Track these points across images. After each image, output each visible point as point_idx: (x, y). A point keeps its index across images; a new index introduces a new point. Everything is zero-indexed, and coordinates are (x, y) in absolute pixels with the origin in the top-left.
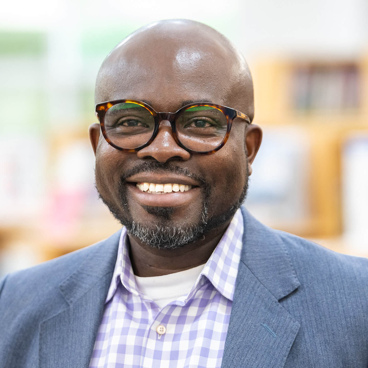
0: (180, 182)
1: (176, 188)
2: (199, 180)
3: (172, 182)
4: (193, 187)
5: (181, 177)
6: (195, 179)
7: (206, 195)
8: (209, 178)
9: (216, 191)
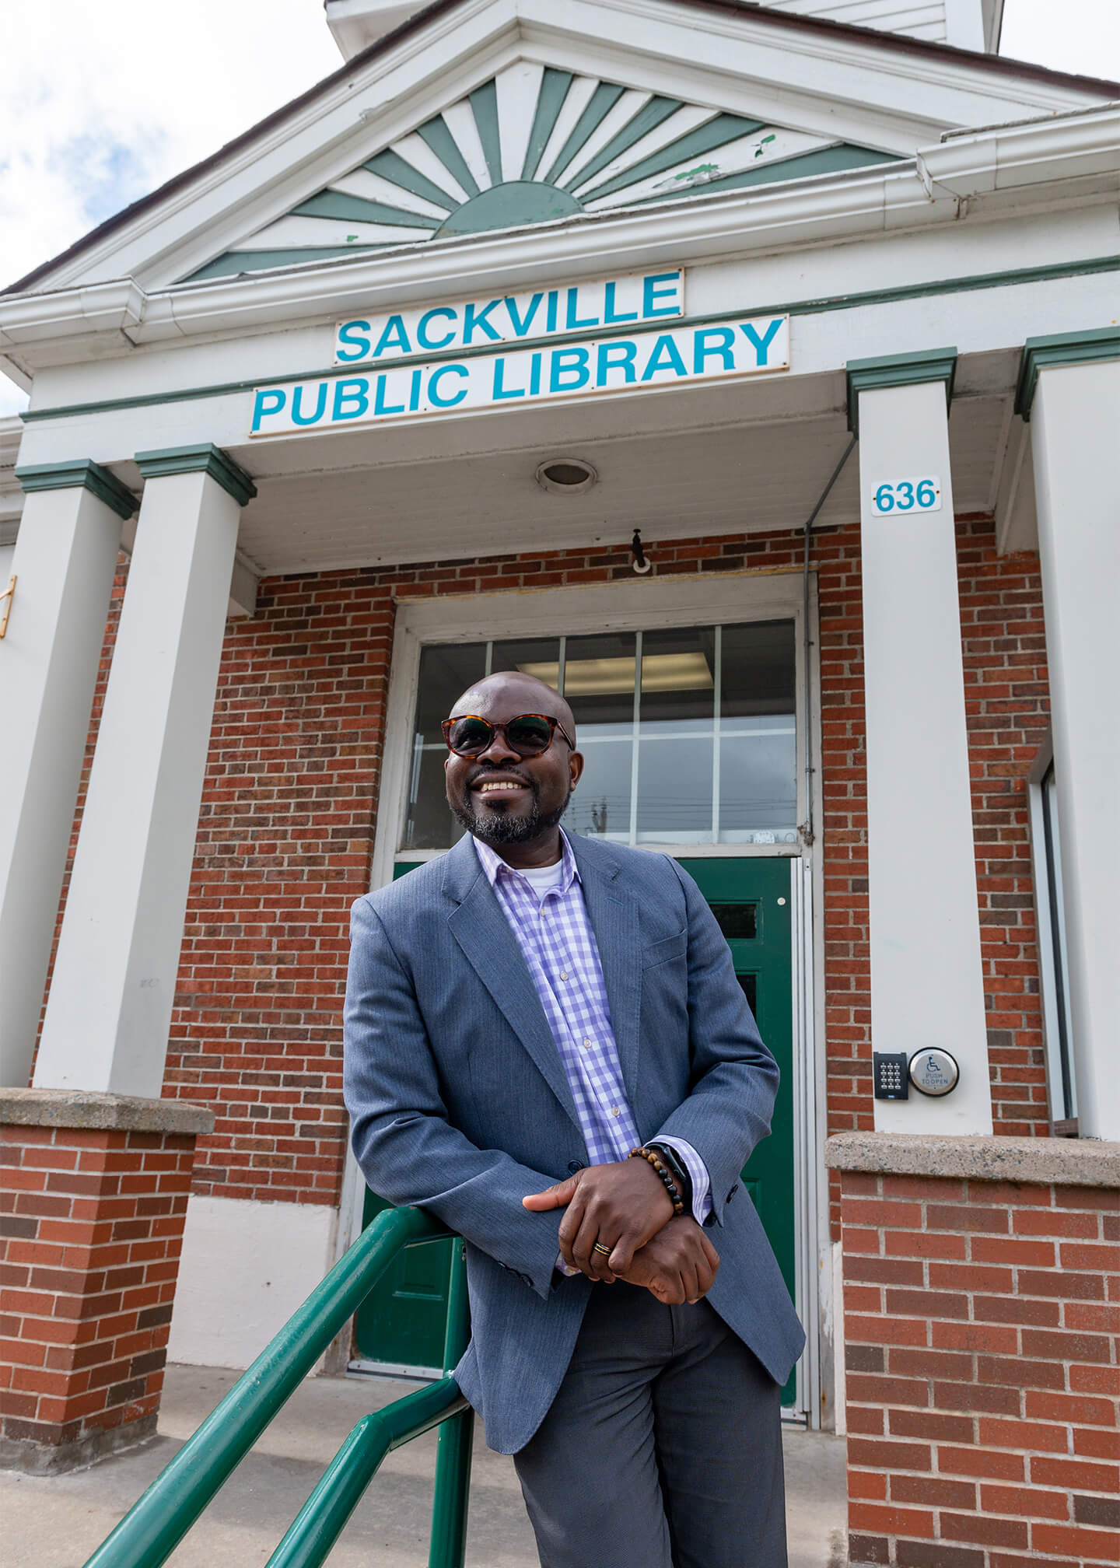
0: (514, 781)
1: (510, 786)
2: (528, 780)
3: (507, 781)
4: (524, 786)
5: (514, 776)
6: (526, 779)
7: (536, 793)
8: (537, 779)
9: (544, 790)
